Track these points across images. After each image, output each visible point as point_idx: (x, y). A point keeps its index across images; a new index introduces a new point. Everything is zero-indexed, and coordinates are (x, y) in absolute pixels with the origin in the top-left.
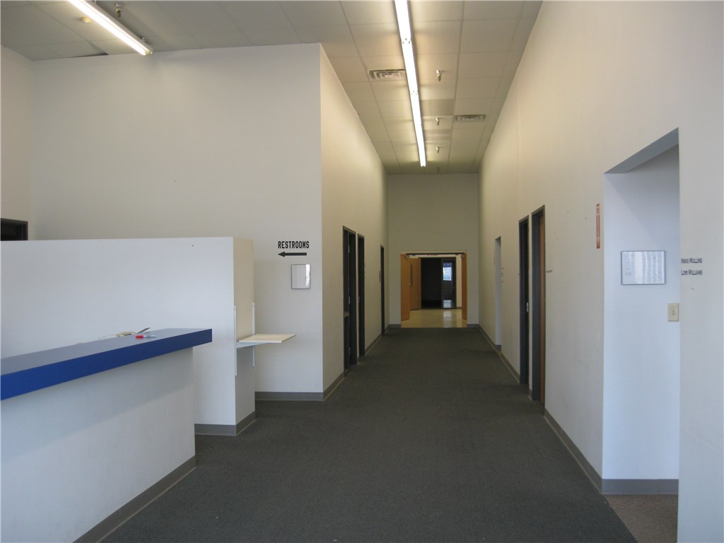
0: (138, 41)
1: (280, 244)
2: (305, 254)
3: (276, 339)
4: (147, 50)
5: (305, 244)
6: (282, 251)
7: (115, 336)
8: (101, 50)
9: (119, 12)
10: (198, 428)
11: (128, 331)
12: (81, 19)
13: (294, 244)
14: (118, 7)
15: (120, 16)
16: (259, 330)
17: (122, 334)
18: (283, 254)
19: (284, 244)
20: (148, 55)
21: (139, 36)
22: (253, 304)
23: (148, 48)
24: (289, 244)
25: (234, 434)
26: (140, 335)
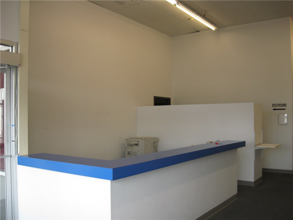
0: (212, 25)
1: (273, 105)
2: (284, 109)
3: (272, 146)
4: (215, 28)
5: (284, 105)
6: (274, 108)
7: (206, 143)
8: (198, 30)
9: (204, 14)
10: (239, 182)
11: (211, 141)
12: (190, 19)
13: (279, 105)
14: (204, 13)
15: (205, 16)
16: (265, 142)
17: (209, 142)
18: (275, 109)
19: (275, 105)
20: (216, 30)
21: (212, 23)
22: (262, 131)
23: (216, 27)
24: (277, 105)
25: (253, 185)
26: (217, 143)
